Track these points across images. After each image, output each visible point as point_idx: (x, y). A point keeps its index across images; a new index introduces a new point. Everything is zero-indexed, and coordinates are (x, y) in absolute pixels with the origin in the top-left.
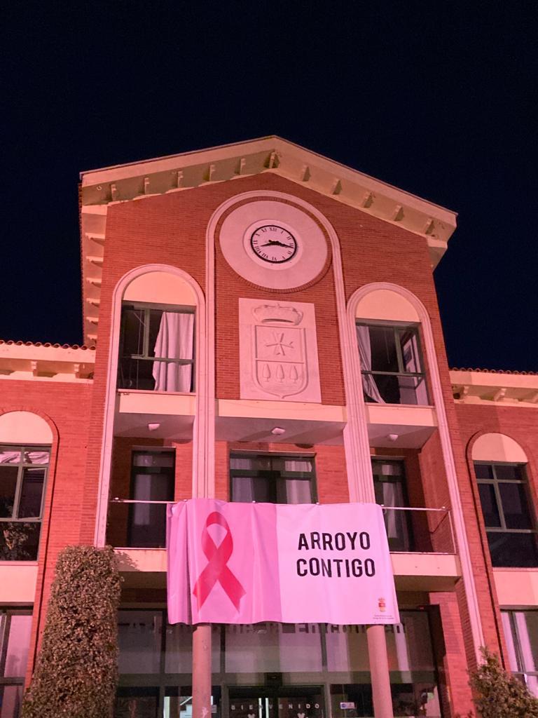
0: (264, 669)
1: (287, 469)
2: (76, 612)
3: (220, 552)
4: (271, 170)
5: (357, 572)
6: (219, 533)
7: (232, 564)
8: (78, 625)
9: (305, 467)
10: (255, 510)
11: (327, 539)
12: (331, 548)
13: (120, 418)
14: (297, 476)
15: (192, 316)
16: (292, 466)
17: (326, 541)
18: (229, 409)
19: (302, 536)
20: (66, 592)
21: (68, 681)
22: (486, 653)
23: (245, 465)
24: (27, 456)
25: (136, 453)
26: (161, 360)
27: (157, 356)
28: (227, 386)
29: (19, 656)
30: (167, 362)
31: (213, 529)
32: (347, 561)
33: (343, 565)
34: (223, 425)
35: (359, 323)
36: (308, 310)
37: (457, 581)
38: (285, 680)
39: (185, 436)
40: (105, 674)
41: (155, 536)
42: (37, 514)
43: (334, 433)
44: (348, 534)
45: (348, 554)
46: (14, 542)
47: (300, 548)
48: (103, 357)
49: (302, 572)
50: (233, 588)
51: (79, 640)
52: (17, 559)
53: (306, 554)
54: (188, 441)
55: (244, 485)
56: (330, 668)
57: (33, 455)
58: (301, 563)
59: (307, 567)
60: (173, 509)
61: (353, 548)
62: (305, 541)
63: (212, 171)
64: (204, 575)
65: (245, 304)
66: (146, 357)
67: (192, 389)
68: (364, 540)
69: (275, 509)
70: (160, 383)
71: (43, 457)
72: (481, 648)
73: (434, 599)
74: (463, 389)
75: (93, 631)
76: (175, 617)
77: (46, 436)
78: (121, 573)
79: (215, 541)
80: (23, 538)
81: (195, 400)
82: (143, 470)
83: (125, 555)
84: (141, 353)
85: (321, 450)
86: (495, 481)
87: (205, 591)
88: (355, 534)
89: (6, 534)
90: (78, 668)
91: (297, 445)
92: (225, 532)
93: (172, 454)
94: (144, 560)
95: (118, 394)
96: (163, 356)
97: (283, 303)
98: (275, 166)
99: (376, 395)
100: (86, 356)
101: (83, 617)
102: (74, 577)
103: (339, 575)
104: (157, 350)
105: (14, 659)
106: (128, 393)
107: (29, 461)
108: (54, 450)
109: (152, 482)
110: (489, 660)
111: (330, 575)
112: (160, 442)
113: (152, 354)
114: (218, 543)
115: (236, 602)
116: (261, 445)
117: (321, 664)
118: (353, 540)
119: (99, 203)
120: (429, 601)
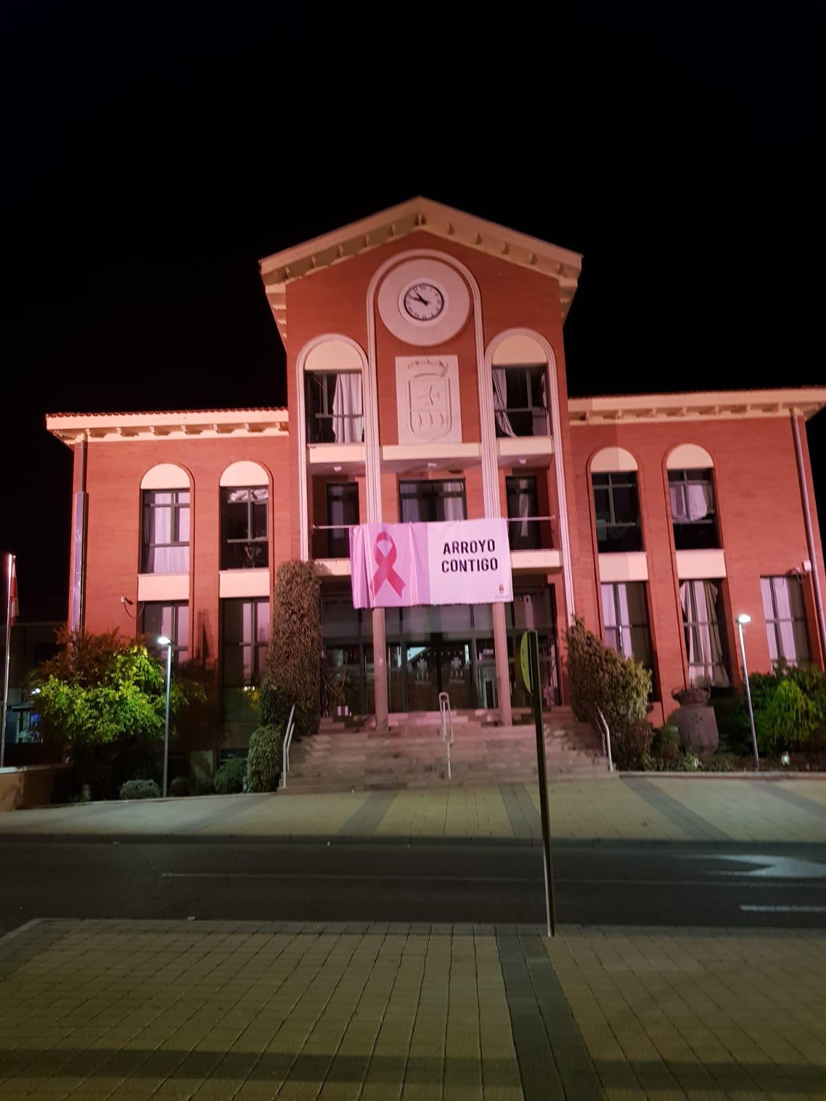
0: (429, 630)
1: (445, 490)
2: (291, 605)
3: (386, 561)
4: (421, 227)
5: (485, 567)
6: (386, 546)
7: (396, 567)
8: (293, 613)
9: (458, 487)
10: (412, 530)
11: (464, 545)
12: (467, 551)
13: (309, 466)
14: (453, 495)
15: (360, 375)
16: (449, 487)
17: (464, 547)
18: (391, 453)
19: (447, 545)
20: (284, 593)
21: (290, 647)
22: (575, 618)
23: (412, 488)
24: (253, 493)
25: (329, 486)
26: (338, 416)
27: (335, 413)
28: (388, 434)
29: (266, 628)
30: (343, 417)
31: (381, 544)
32: (478, 561)
33: (475, 564)
34: (386, 466)
35: (494, 368)
36: (452, 361)
37: (559, 570)
38: (445, 637)
39: (360, 472)
40: (312, 642)
41: (340, 548)
42: (265, 535)
43: (476, 463)
44: (480, 542)
45: (479, 555)
46: (253, 554)
47: (444, 553)
48: (293, 417)
49: (445, 569)
50: (398, 584)
51: (295, 622)
52: (256, 567)
53: (449, 557)
54: (363, 475)
55: (412, 505)
56: (477, 628)
57: (257, 492)
58: (445, 564)
59: (449, 566)
60: (354, 531)
61: (483, 550)
62: (448, 548)
63: (367, 239)
64: (376, 576)
65: (401, 362)
66: (326, 415)
67: (363, 440)
68: (492, 545)
69: (426, 526)
70: (339, 437)
71: (265, 493)
72: (572, 615)
73: (551, 579)
74: (585, 414)
75: (303, 616)
76: (358, 603)
77: (264, 479)
78: (319, 578)
79: (384, 554)
80: (259, 551)
81: (364, 449)
82: (337, 498)
83: (323, 565)
84: (323, 412)
85: (467, 474)
86: (610, 487)
87: (378, 587)
88: (484, 542)
89: (246, 549)
90: (295, 639)
91: (451, 472)
92: (390, 546)
93: (356, 484)
94: (336, 567)
95: (307, 449)
96: (340, 413)
97: (431, 358)
98: (424, 222)
99: (508, 429)
100: (281, 415)
101: (295, 608)
102: (288, 583)
103: (472, 570)
104: (334, 408)
105: (262, 630)
106: (315, 447)
107: (255, 497)
108: (270, 488)
109: (344, 507)
110: (577, 623)
111: (465, 570)
112: (346, 477)
113: (331, 411)
114: (385, 553)
115: (400, 593)
116: (422, 474)
117: (470, 625)
118: (482, 546)
119: (279, 282)
120: (547, 580)
